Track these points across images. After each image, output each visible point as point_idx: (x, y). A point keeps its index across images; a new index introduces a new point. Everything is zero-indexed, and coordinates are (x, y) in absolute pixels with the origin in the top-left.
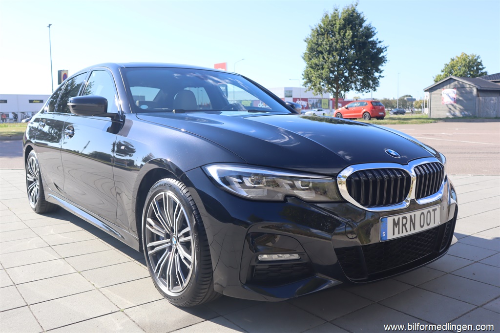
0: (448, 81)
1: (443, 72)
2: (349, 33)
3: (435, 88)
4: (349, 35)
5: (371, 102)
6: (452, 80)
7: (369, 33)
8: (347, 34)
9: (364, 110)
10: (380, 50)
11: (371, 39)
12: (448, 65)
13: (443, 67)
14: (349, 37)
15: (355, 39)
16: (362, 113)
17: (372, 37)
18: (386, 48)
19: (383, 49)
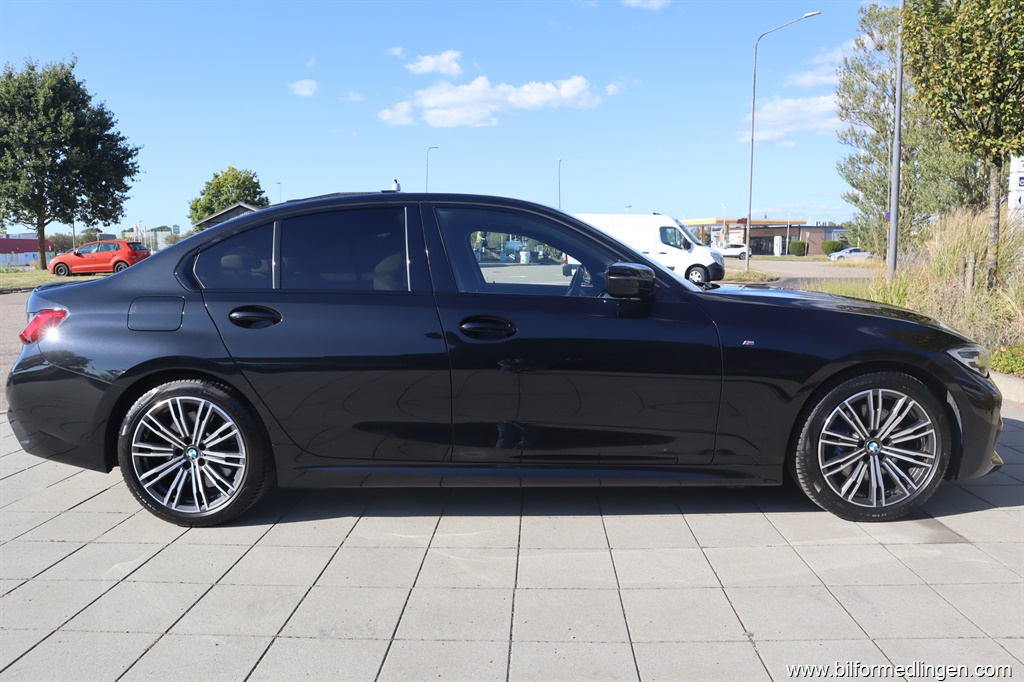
0: (235, 211)
1: (203, 194)
2: (70, 116)
3: (215, 220)
4: (68, 120)
5: (128, 244)
6: (241, 210)
7: (102, 120)
8: (64, 118)
9: (116, 259)
10: (129, 154)
11: (110, 132)
12: (210, 184)
13: (203, 187)
14: (68, 123)
15: (82, 128)
16: (112, 263)
17: (109, 129)
18: (137, 149)
19: (132, 151)
